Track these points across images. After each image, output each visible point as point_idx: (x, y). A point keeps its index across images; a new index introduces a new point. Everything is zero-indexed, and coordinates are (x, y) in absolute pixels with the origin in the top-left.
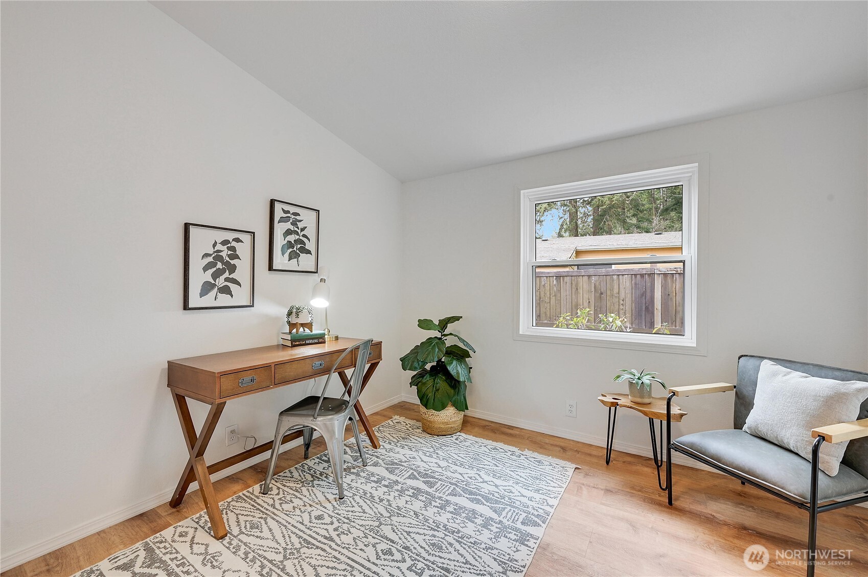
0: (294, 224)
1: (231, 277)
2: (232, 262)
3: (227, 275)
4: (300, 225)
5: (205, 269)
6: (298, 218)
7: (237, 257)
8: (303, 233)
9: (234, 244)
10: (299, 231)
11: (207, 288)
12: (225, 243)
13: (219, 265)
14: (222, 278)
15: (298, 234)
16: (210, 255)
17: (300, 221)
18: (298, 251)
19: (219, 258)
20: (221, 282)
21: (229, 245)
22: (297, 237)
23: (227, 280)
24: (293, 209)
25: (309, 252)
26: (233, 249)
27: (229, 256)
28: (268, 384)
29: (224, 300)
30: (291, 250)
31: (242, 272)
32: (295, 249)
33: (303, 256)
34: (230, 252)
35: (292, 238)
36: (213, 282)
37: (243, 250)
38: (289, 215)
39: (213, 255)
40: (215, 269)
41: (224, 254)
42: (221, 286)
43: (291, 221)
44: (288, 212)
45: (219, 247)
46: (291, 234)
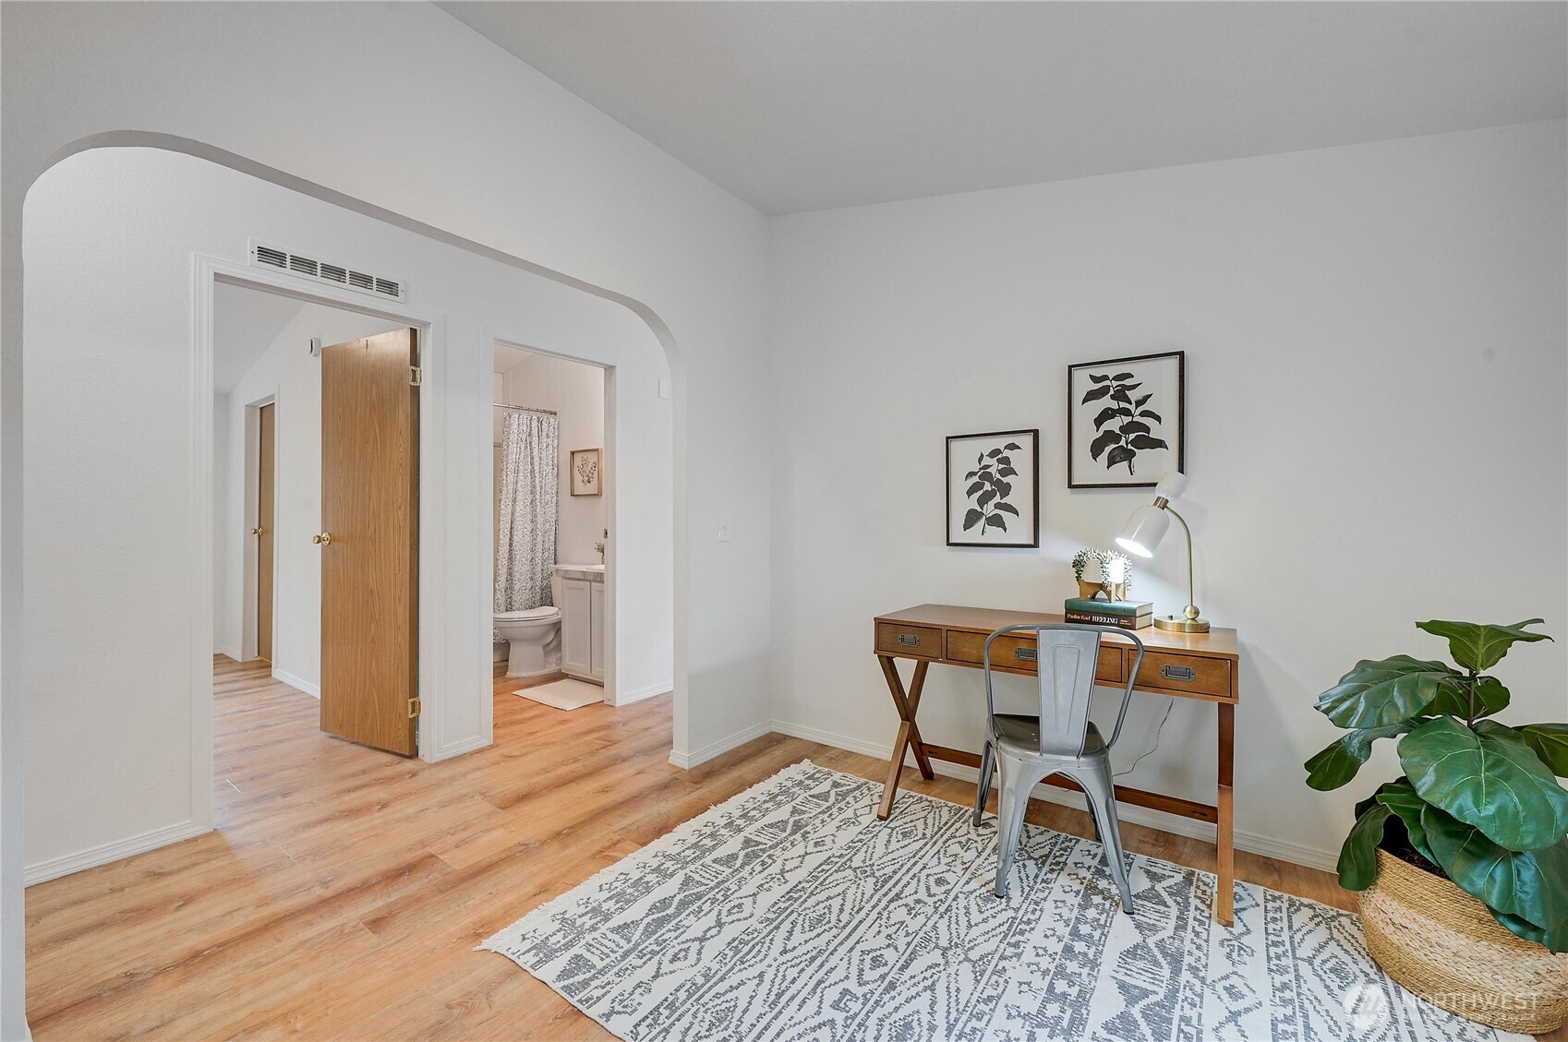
0: (1120, 395)
1: (1003, 501)
2: (1005, 480)
3: (997, 499)
4: (1134, 395)
5: (970, 493)
6: (1128, 382)
7: (1013, 472)
8: (1141, 409)
9: (1007, 453)
10: (1132, 408)
11: (972, 518)
12: (994, 453)
13: (987, 486)
14: (992, 503)
15: (1127, 412)
16: (975, 474)
17: (1134, 387)
18: (1130, 447)
19: (987, 476)
20: (990, 509)
21: (1000, 456)
22: (1127, 419)
23: (998, 506)
24: (1112, 371)
25: (1159, 444)
26: (1006, 460)
27: (1000, 471)
28: (936, 654)
29: (994, 535)
30: (1113, 446)
31: (1020, 494)
32: (1123, 443)
33: (1142, 455)
34: (1001, 466)
35: (1114, 425)
36: (980, 510)
37: (1021, 460)
38: (1107, 383)
39: (979, 474)
40: (982, 492)
41: (993, 470)
42: (990, 515)
43: (1112, 392)
44: (1105, 378)
45: (986, 461)
46: (1112, 417)
